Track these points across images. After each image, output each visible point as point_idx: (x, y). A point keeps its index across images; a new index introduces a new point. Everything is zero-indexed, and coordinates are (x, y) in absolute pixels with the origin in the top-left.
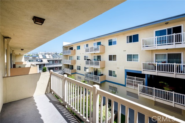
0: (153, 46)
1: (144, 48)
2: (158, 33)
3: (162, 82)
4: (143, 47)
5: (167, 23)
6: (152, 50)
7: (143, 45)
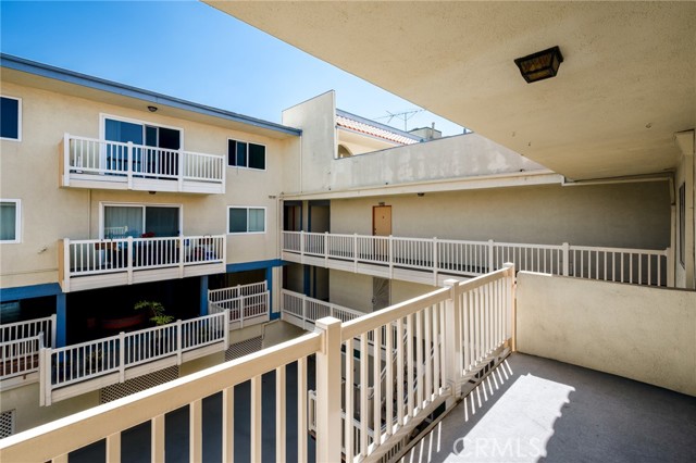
0: (97, 174)
1: (74, 175)
2: (118, 130)
3: (146, 304)
4: (71, 171)
5: (153, 109)
6: (91, 191)
7: (72, 164)
